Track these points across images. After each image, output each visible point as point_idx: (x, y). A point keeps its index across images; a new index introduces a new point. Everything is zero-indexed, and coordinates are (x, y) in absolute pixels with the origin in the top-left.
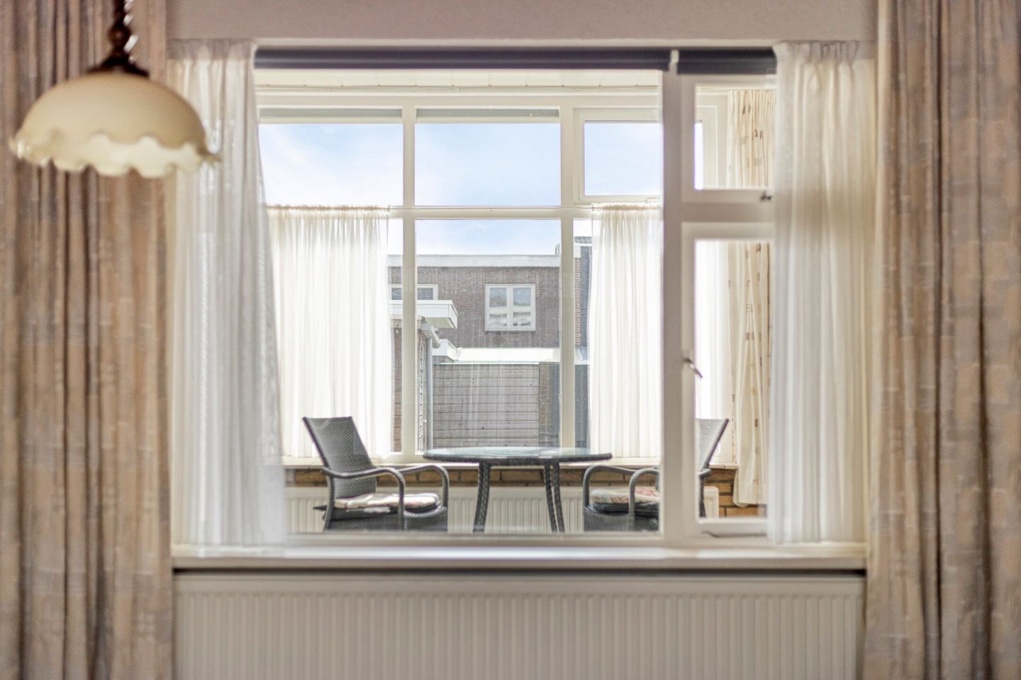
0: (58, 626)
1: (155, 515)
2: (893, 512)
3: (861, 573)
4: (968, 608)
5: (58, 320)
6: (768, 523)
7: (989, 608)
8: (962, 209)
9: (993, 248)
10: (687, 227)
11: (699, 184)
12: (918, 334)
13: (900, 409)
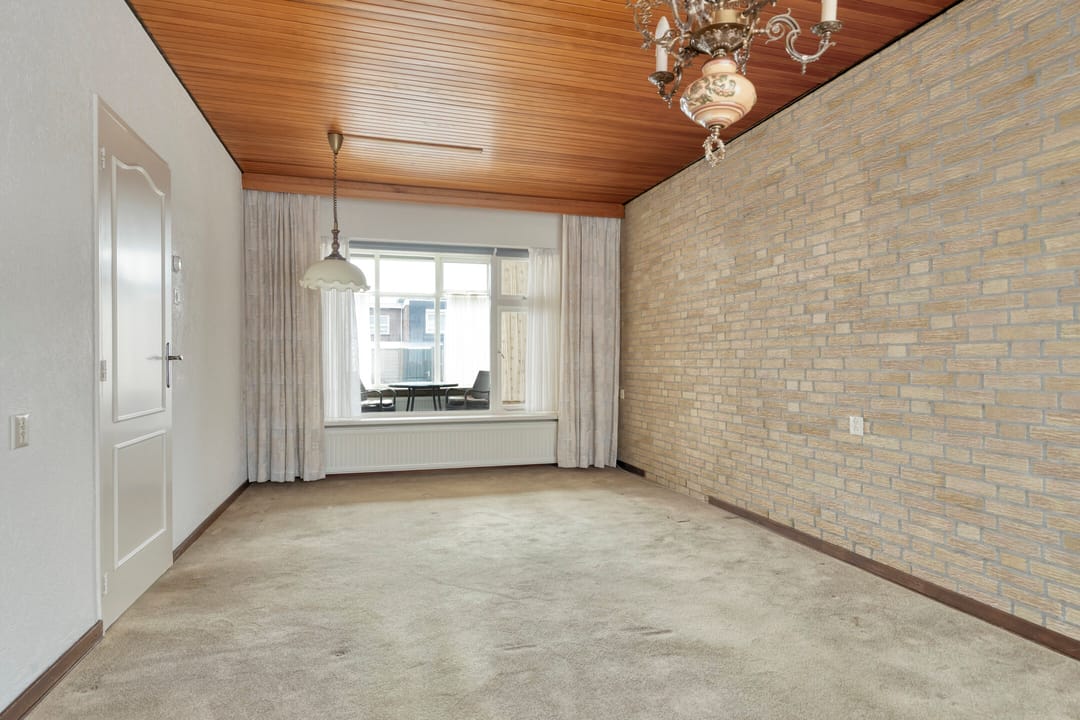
0: (283, 448)
1: (318, 408)
2: (566, 401)
3: (557, 420)
4: (589, 429)
5: (282, 338)
6: (526, 406)
7: (594, 430)
8: (586, 304)
9: (596, 318)
10: (499, 308)
11: (503, 293)
12: (575, 343)
13: (569, 369)
